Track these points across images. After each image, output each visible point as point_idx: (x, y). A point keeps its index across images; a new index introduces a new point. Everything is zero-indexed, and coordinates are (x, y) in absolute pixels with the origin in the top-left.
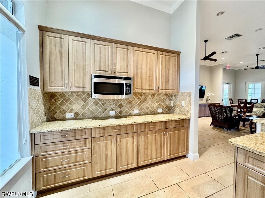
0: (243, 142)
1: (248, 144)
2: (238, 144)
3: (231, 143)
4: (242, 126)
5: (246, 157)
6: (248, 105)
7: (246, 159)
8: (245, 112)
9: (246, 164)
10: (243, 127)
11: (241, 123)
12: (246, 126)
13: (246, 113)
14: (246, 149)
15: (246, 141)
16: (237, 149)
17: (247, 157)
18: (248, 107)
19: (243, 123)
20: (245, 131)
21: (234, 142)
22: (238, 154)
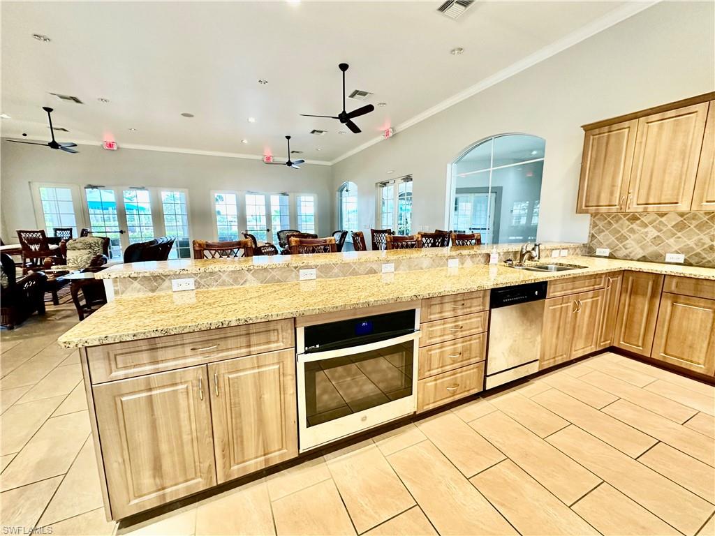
0: (95, 331)
1: (107, 328)
2: (86, 339)
3: (67, 345)
4: (52, 303)
5: (109, 360)
6: (52, 247)
7: (110, 364)
8: (48, 266)
9: (114, 374)
10: (55, 304)
11: (48, 296)
12: (60, 301)
13: (52, 267)
14: (108, 342)
15: (100, 325)
16: (85, 352)
17: (112, 357)
18: (52, 250)
19: (50, 294)
20: (63, 312)
21: (76, 340)
22: (90, 364)
